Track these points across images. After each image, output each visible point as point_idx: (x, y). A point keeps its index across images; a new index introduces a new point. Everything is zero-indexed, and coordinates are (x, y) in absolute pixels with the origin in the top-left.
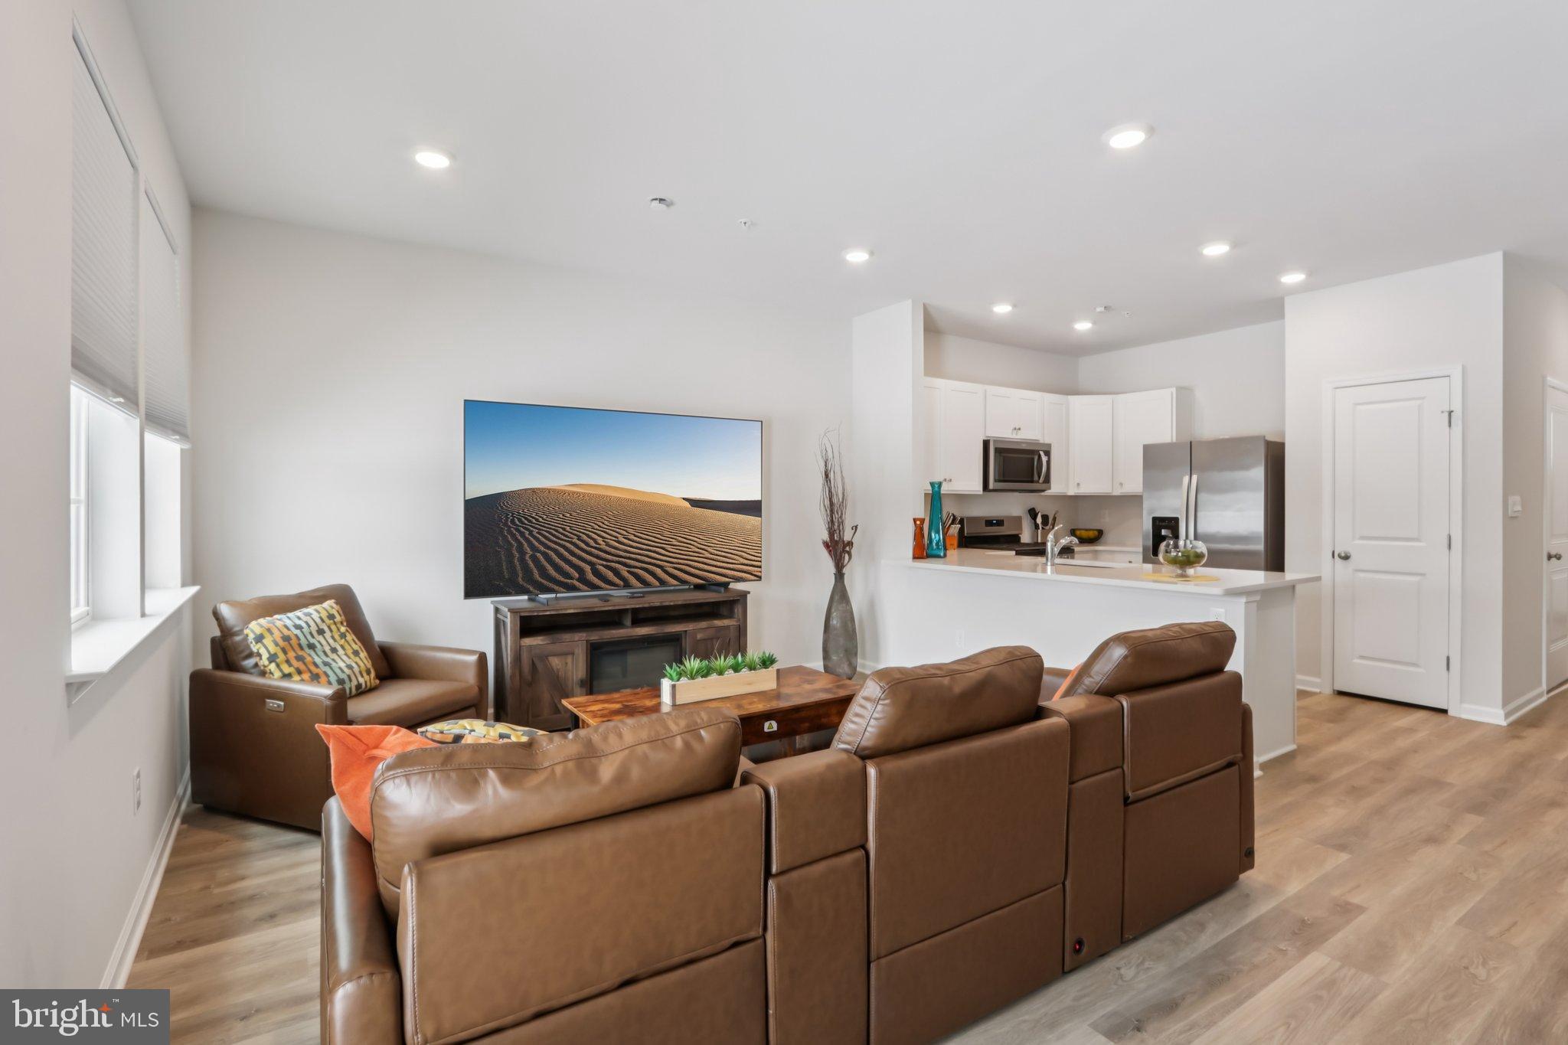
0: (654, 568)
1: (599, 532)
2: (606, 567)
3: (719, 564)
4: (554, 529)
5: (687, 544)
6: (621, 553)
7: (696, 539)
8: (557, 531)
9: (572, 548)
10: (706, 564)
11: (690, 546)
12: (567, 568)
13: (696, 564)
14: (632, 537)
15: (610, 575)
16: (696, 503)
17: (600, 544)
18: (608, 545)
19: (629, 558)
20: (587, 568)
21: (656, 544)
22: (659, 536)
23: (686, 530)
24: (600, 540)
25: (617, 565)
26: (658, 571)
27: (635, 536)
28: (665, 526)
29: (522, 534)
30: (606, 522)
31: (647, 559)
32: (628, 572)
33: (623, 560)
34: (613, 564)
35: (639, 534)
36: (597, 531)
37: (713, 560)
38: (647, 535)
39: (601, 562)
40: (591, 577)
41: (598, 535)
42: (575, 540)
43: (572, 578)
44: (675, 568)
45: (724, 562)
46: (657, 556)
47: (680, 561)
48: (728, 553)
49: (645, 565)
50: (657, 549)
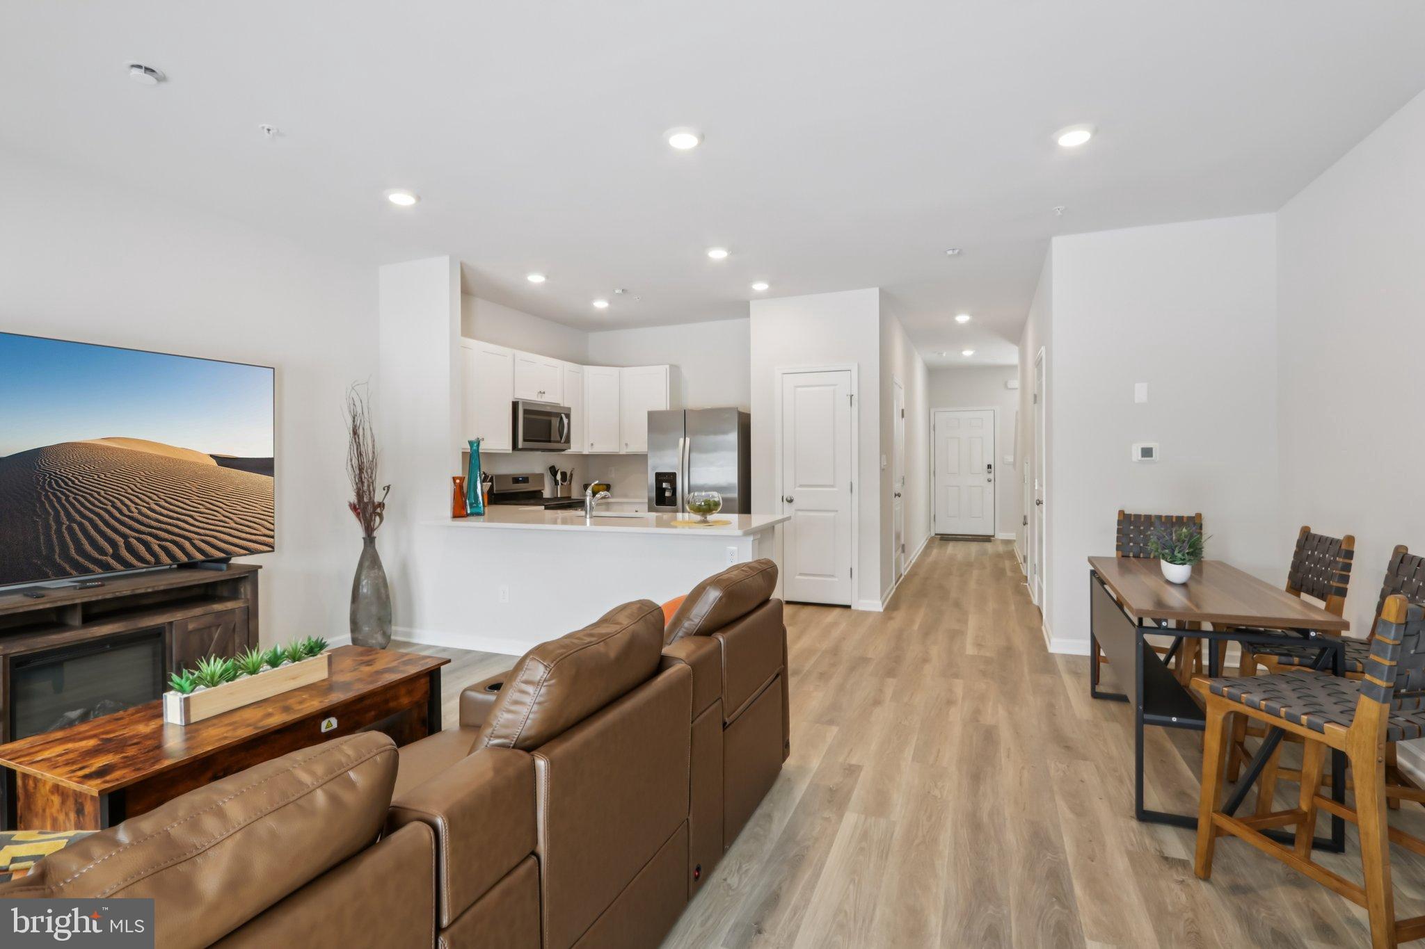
2: (138, 540)
3: (244, 535)
4: (89, 494)
5: (212, 510)
7: (220, 505)
9: (107, 516)
10: (230, 535)
11: (215, 513)
12: (103, 542)
13: (222, 536)
15: (141, 549)
16: (225, 462)
17: (132, 512)
18: (140, 513)
19: (159, 529)
20: (119, 538)
21: (184, 511)
22: (187, 501)
23: (213, 494)
24: (132, 506)
25: (149, 538)
26: (187, 545)
27: (166, 502)
28: (193, 489)
30: (138, 485)
31: (176, 530)
32: (159, 545)
33: (156, 531)
34: (146, 536)
35: (169, 500)
36: (130, 496)
37: (238, 530)
38: (177, 500)
39: (134, 534)
40: (122, 550)
41: (132, 501)
42: (110, 508)
43: (106, 554)
45: (247, 533)
46: (187, 527)
47: (208, 532)
48: (251, 522)
49: (175, 538)
50: (186, 518)
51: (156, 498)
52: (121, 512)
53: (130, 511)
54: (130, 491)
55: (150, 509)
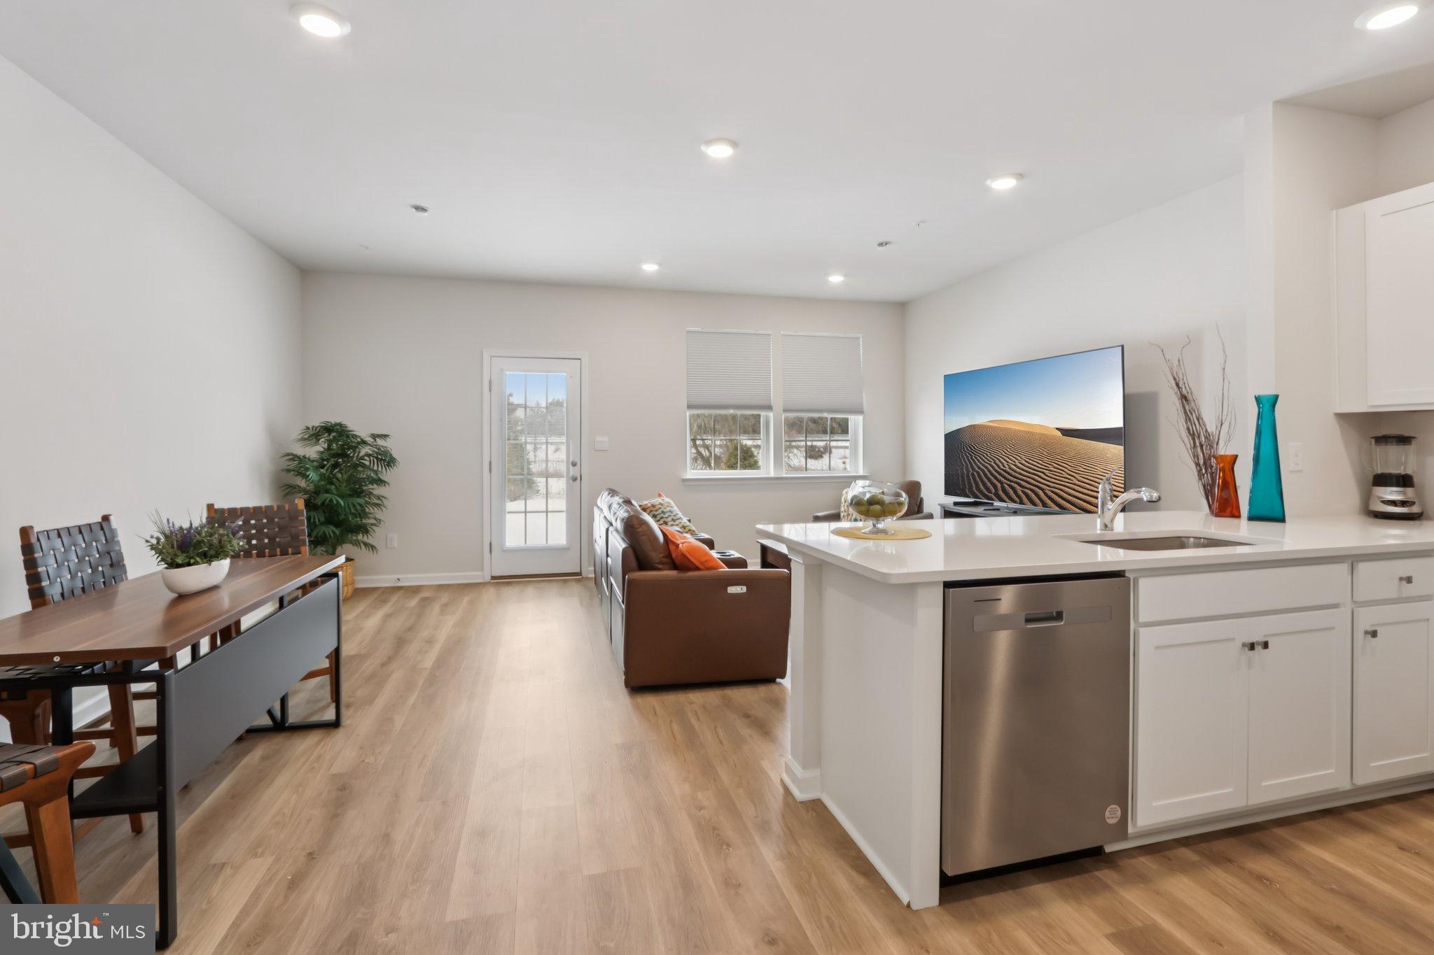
0: (1038, 490)
1: (1005, 458)
2: (1009, 486)
5: (1061, 470)
6: (1017, 475)
7: (1066, 466)
8: (983, 455)
9: (992, 469)
10: (1074, 490)
11: (1061, 472)
12: (989, 485)
13: (1067, 489)
14: (1024, 462)
15: (1009, 491)
16: (1067, 432)
18: (1010, 468)
19: (1023, 480)
20: (999, 485)
21: (1040, 469)
22: (1040, 462)
23: (1059, 457)
24: (1006, 464)
25: (1016, 486)
26: (1041, 493)
27: (1025, 461)
28: (1045, 453)
29: (967, 457)
30: (1009, 450)
31: (1033, 481)
32: (1022, 491)
33: (1019, 481)
34: (1013, 484)
35: (1030, 461)
37: (1080, 487)
38: (1033, 460)
39: (1006, 481)
40: (1001, 493)
41: (1004, 460)
42: (993, 464)
43: (990, 492)
44: (1052, 492)
45: (1088, 490)
46: (1040, 479)
47: (1056, 486)
48: (1092, 481)
49: (1032, 487)
50: (1040, 474)
51: (1019, 458)
52: (998, 466)
53: (1004, 466)
54: (1003, 453)
55: (1015, 465)
